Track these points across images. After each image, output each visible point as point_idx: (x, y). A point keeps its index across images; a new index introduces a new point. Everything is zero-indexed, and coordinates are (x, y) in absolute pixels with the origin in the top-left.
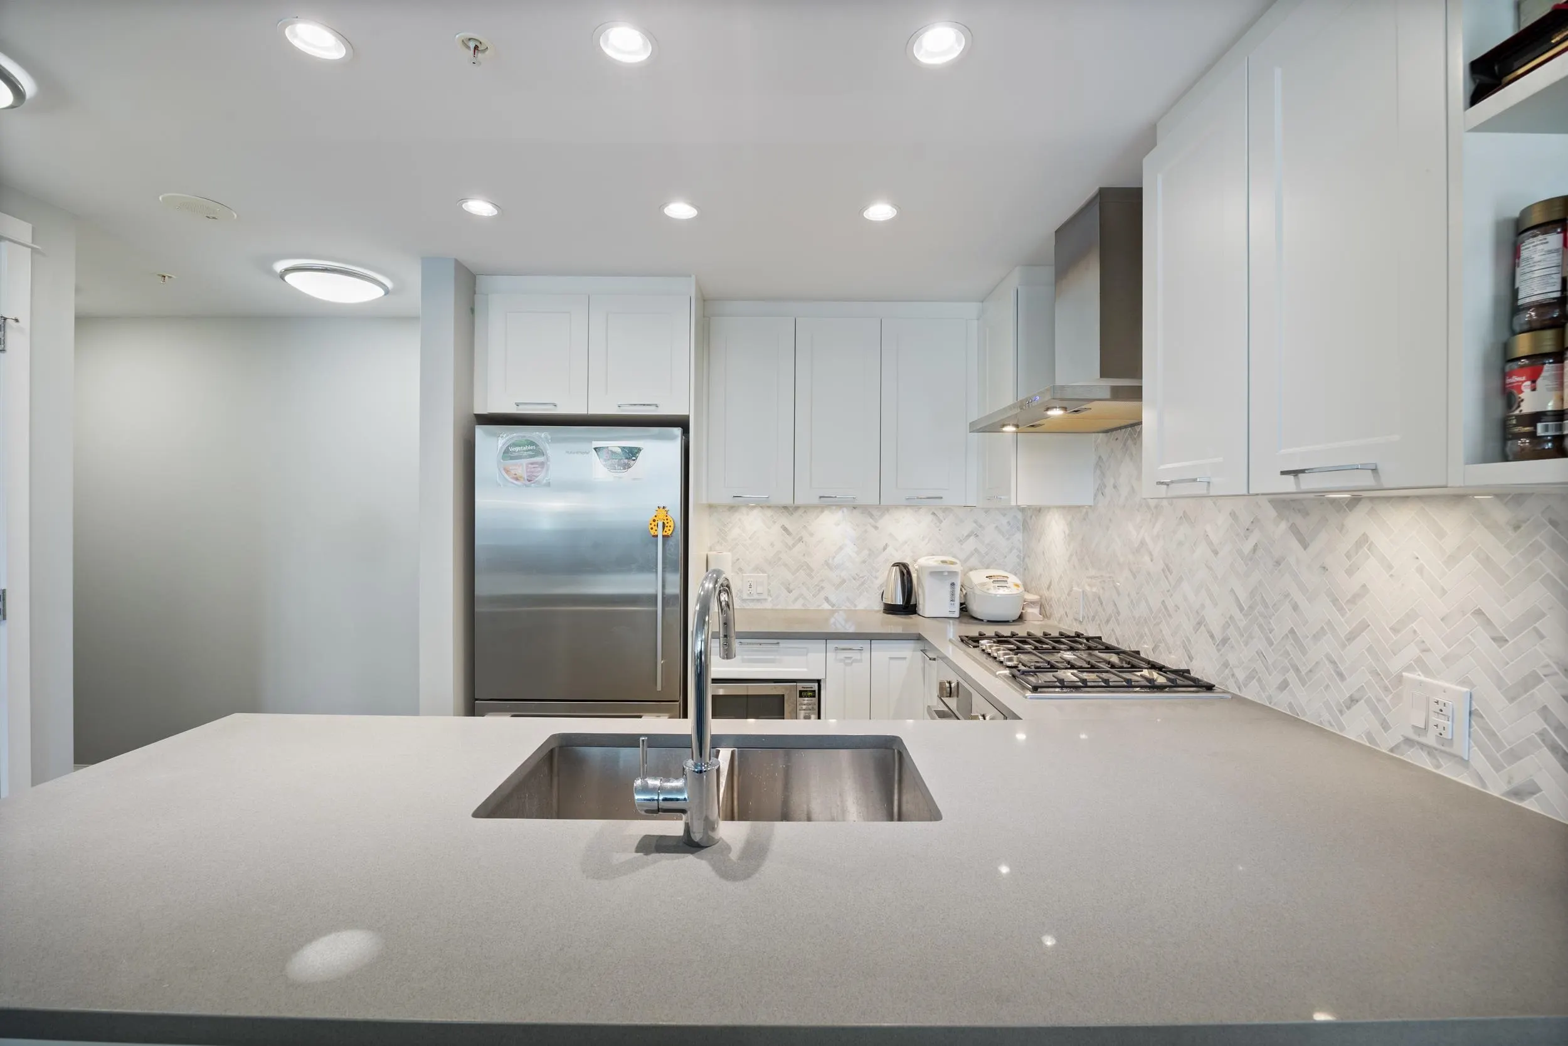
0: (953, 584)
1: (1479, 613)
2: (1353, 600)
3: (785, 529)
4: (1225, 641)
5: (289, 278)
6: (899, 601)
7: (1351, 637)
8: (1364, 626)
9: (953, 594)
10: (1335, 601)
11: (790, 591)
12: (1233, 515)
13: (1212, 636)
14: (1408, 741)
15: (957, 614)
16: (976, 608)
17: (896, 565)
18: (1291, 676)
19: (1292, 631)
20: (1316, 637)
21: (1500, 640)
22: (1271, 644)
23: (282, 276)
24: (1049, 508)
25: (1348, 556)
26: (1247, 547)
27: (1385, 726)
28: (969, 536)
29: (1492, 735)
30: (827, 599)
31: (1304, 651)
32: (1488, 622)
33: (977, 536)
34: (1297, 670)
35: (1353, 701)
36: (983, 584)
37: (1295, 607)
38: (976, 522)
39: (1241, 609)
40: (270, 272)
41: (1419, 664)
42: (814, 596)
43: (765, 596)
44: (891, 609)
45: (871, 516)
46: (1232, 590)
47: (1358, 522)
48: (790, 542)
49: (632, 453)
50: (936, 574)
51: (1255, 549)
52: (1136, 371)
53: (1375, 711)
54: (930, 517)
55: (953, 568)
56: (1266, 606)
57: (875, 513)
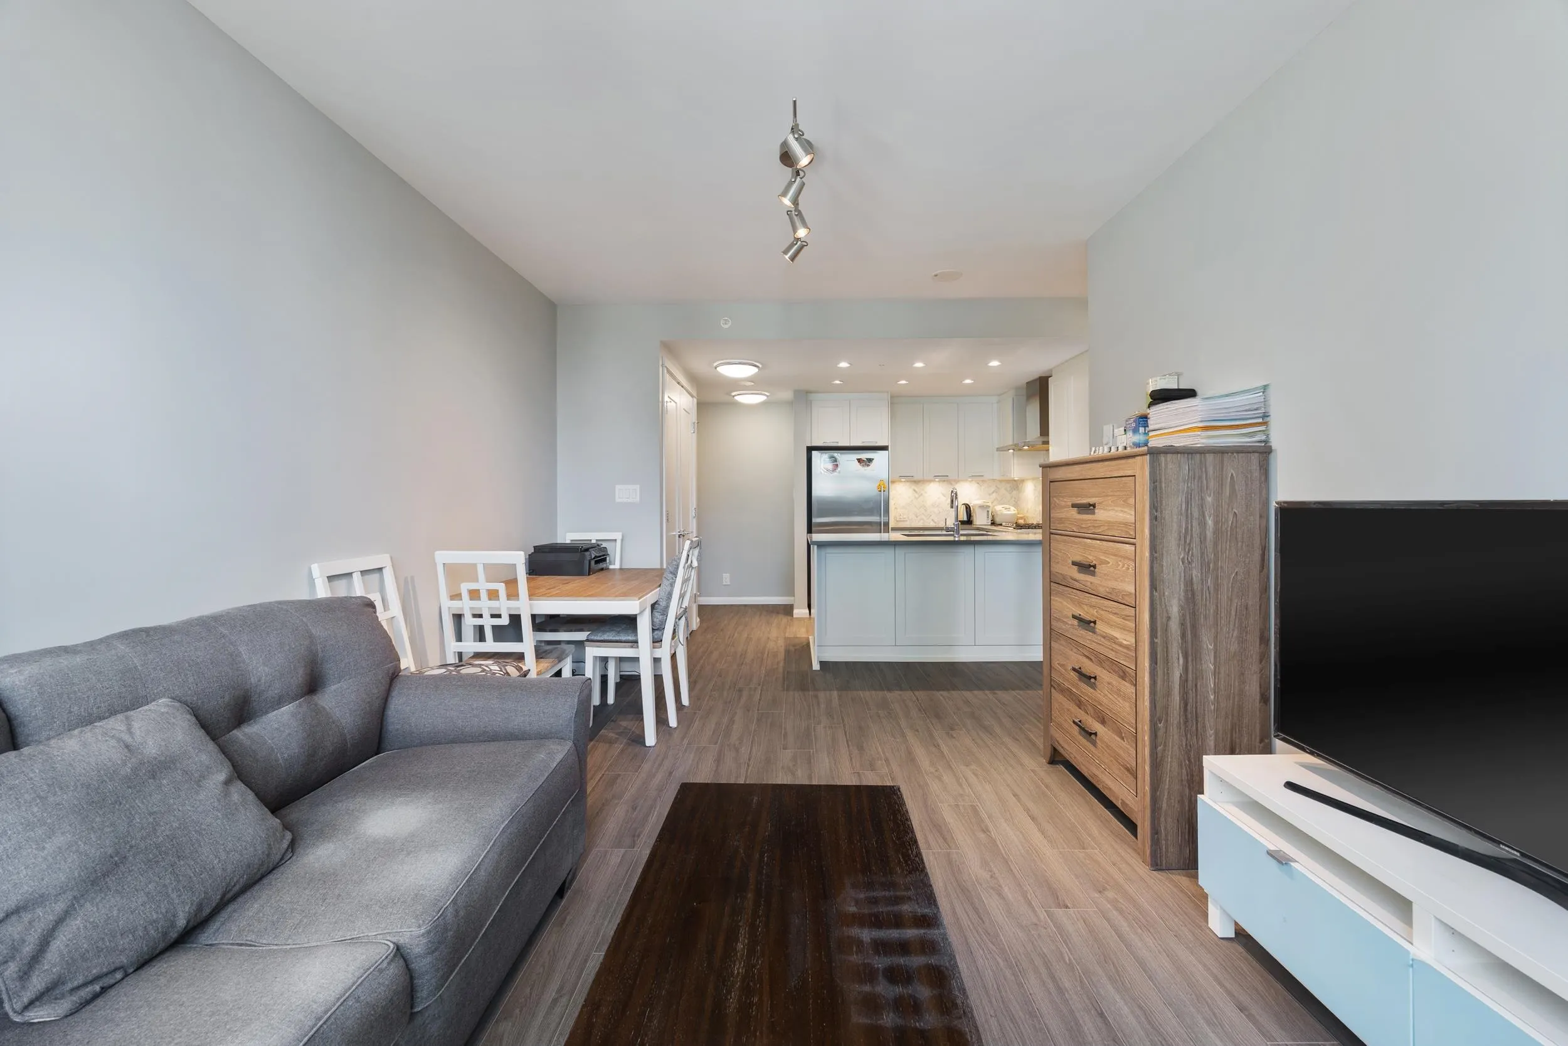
0: (988, 511)
3: (915, 490)
5: (735, 397)
6: (965, 519)
9: (988, 515)
11: (917, 517)
15: (990, 524)
16: (998, 520)
17: (964, 504)
23: (734, 396)
24: (1027, 480)
28: (993, 493)
30: (932, 520)
33: (997, 492)
36: (1001, 510)
38: (996, 486)
40: (731, 395)
42: (928, 519)
43: (907, 519)
44: (963, 522)
45: (951, 484)
48: (917, 496)
49: (870, 460)
50: (981, 507)
52: (1048, 435)
54: (977, 485)
55: (988, 504)
57: (953, 483)
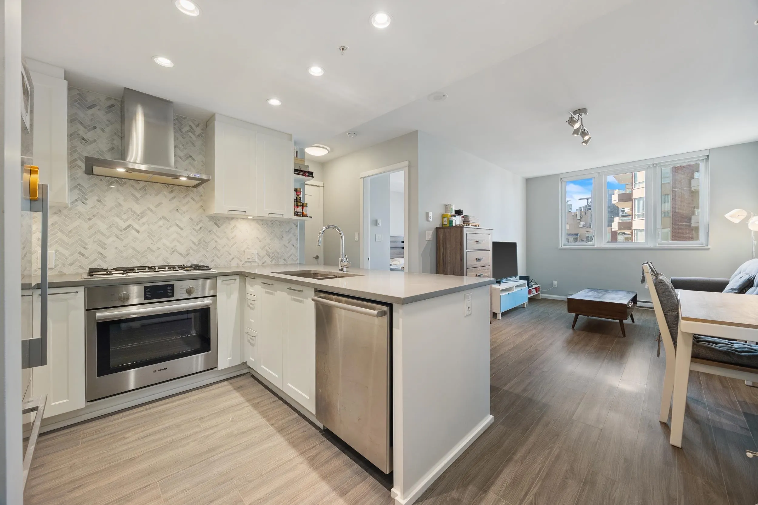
1: (257, 238)
2: (233, 238)
4: (187, 255)
7: (232, 246)
8: (235, 243)
10: (228, 239)
12: (191, 219)
13: (181, 254)
14: (246, 262)
18: (215, 258)
19: (215, 247)
20: (223, 247)
21: (260, 241)
22: (207, 251)
25: (231, 229)
26: (198, 228)
27: (241, 261)
29: (259, 256)
31: (219, 251)
32: (259, 239)
34: (217, 256)
35: (233, 258)
37: (216, 242)
39: (195, 244)
41: (248, 248)
46: (191, 240)
47: (233, 223)
51: (201, 228)
53: (238, 258)
56: (205, 242)
